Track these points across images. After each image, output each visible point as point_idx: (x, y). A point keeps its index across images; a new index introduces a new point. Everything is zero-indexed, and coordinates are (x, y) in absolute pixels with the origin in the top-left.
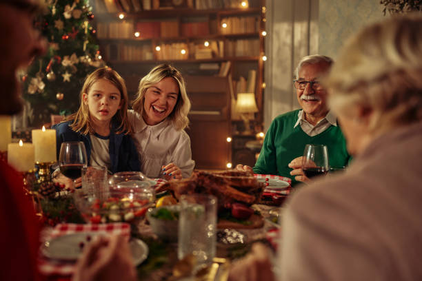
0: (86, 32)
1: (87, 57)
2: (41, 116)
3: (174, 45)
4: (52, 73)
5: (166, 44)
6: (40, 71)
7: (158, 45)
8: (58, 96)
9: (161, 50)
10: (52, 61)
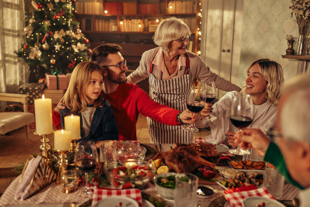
0: (70, 12)
1: (71, 31)
2: (35, 71)
3: (133, 20)
4: (46, 43)
5: (126, 19)
6: (38, 42)
7: (121, 20)
8: (51, 61)
9: (124, 24)
10: (46, 35)
